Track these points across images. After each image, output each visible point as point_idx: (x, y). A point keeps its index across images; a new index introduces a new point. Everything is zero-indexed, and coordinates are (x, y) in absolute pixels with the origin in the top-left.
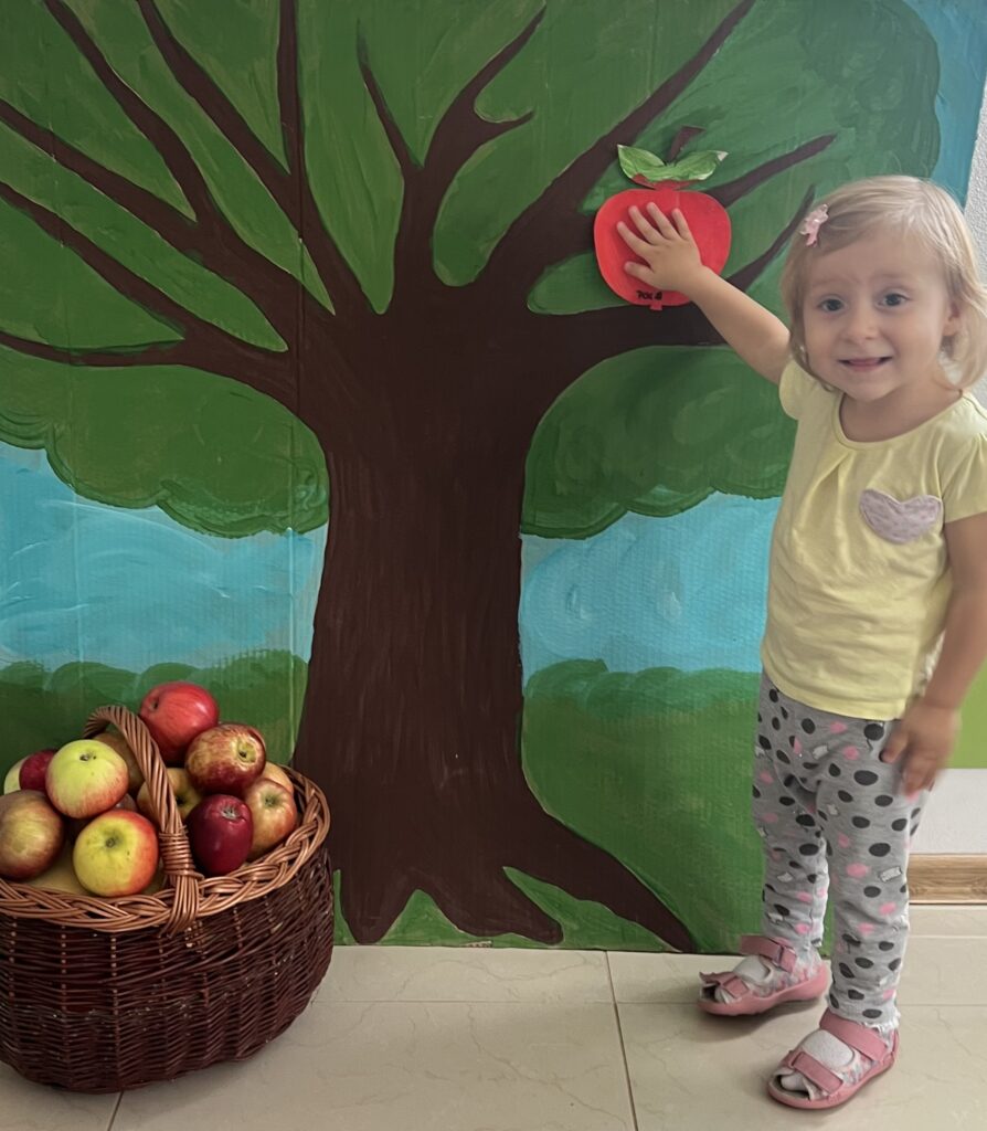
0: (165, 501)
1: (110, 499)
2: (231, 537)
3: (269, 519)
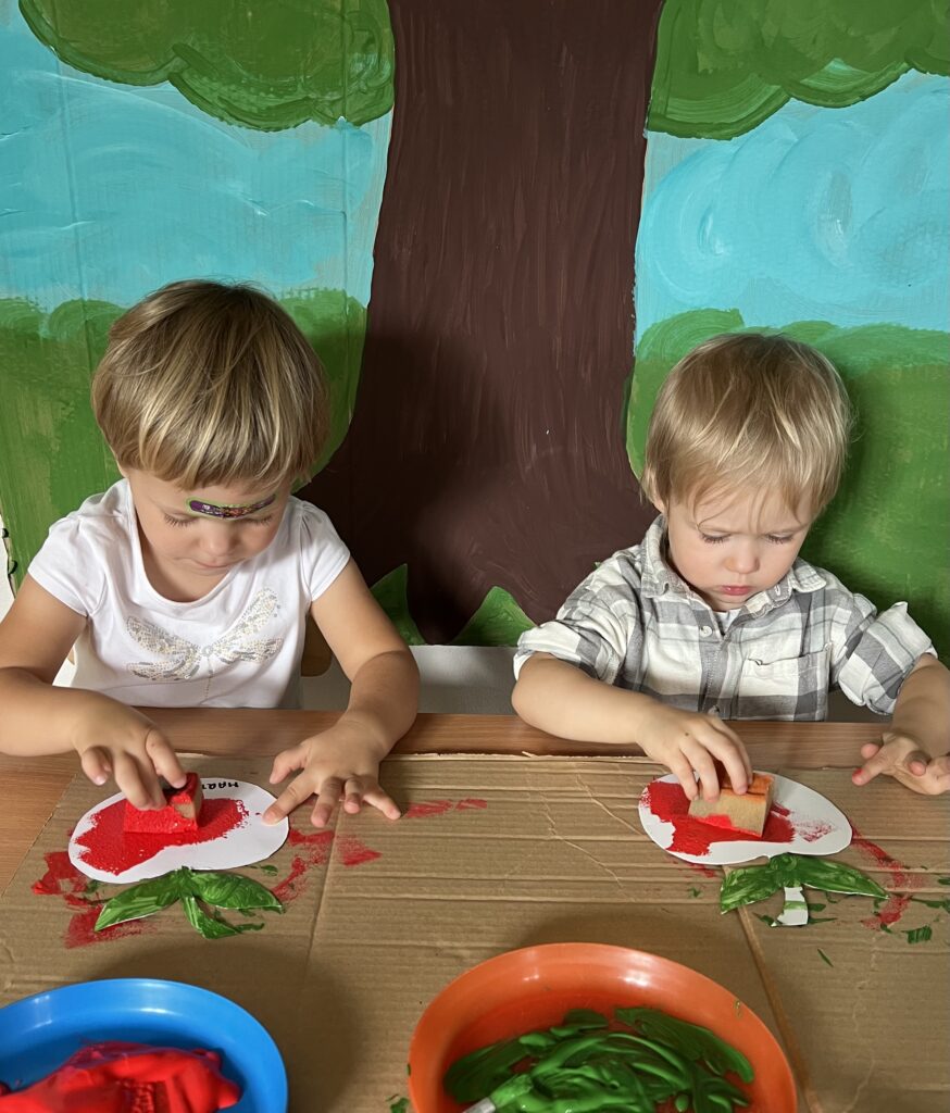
0: (179, 75)
1: (107, 70)
2: (267, 130)
3: (316, 102)
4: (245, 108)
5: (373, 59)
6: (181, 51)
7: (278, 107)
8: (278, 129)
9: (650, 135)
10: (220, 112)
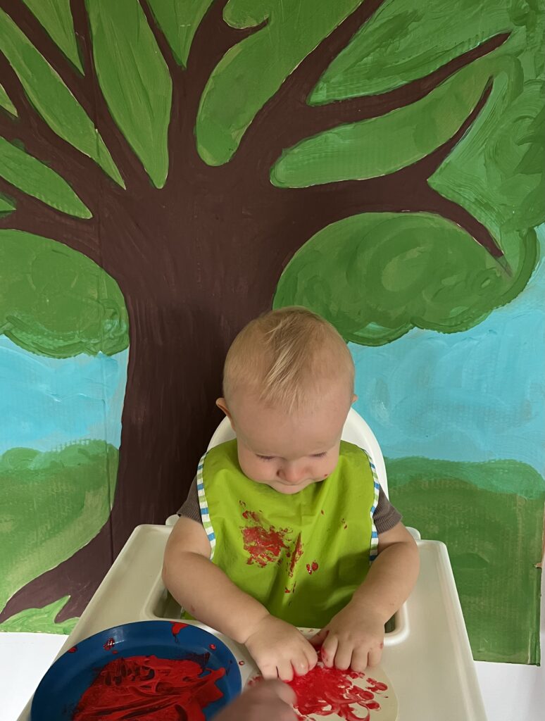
0: (10, 331)
2: (59, 358)
3: (86, 344)
4: (46, 347)
5: (116, 322)
6: (10, 319)
7: (64, 346)
8: (65, 358)
10: (33, 349)
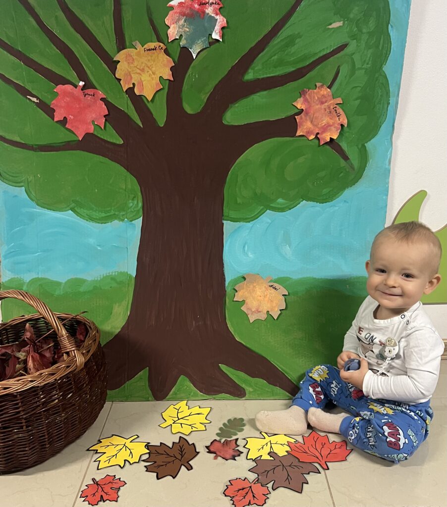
0: (74, 208)
3: (118, 215)
4: (95, 217)
5: (135, 202)
6: (74, 201)
7: (105, 217)
8: (105, 223)
9: (224, 222)
10: (87, 218)
